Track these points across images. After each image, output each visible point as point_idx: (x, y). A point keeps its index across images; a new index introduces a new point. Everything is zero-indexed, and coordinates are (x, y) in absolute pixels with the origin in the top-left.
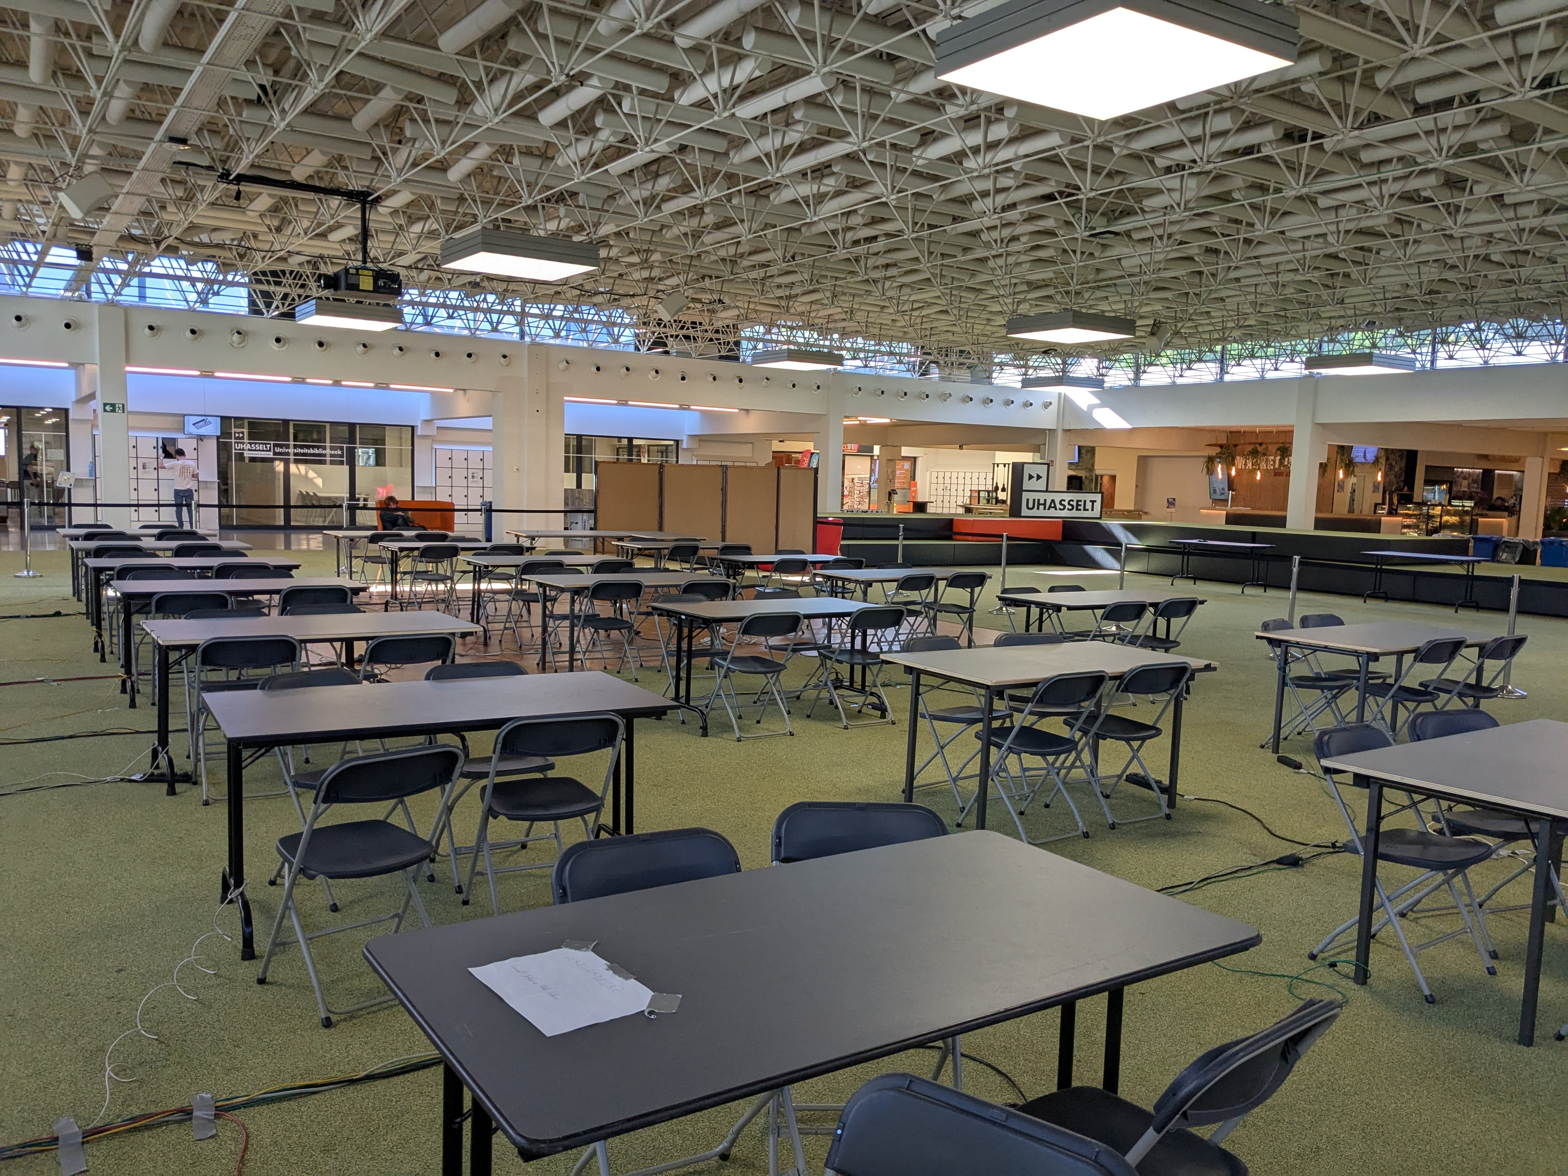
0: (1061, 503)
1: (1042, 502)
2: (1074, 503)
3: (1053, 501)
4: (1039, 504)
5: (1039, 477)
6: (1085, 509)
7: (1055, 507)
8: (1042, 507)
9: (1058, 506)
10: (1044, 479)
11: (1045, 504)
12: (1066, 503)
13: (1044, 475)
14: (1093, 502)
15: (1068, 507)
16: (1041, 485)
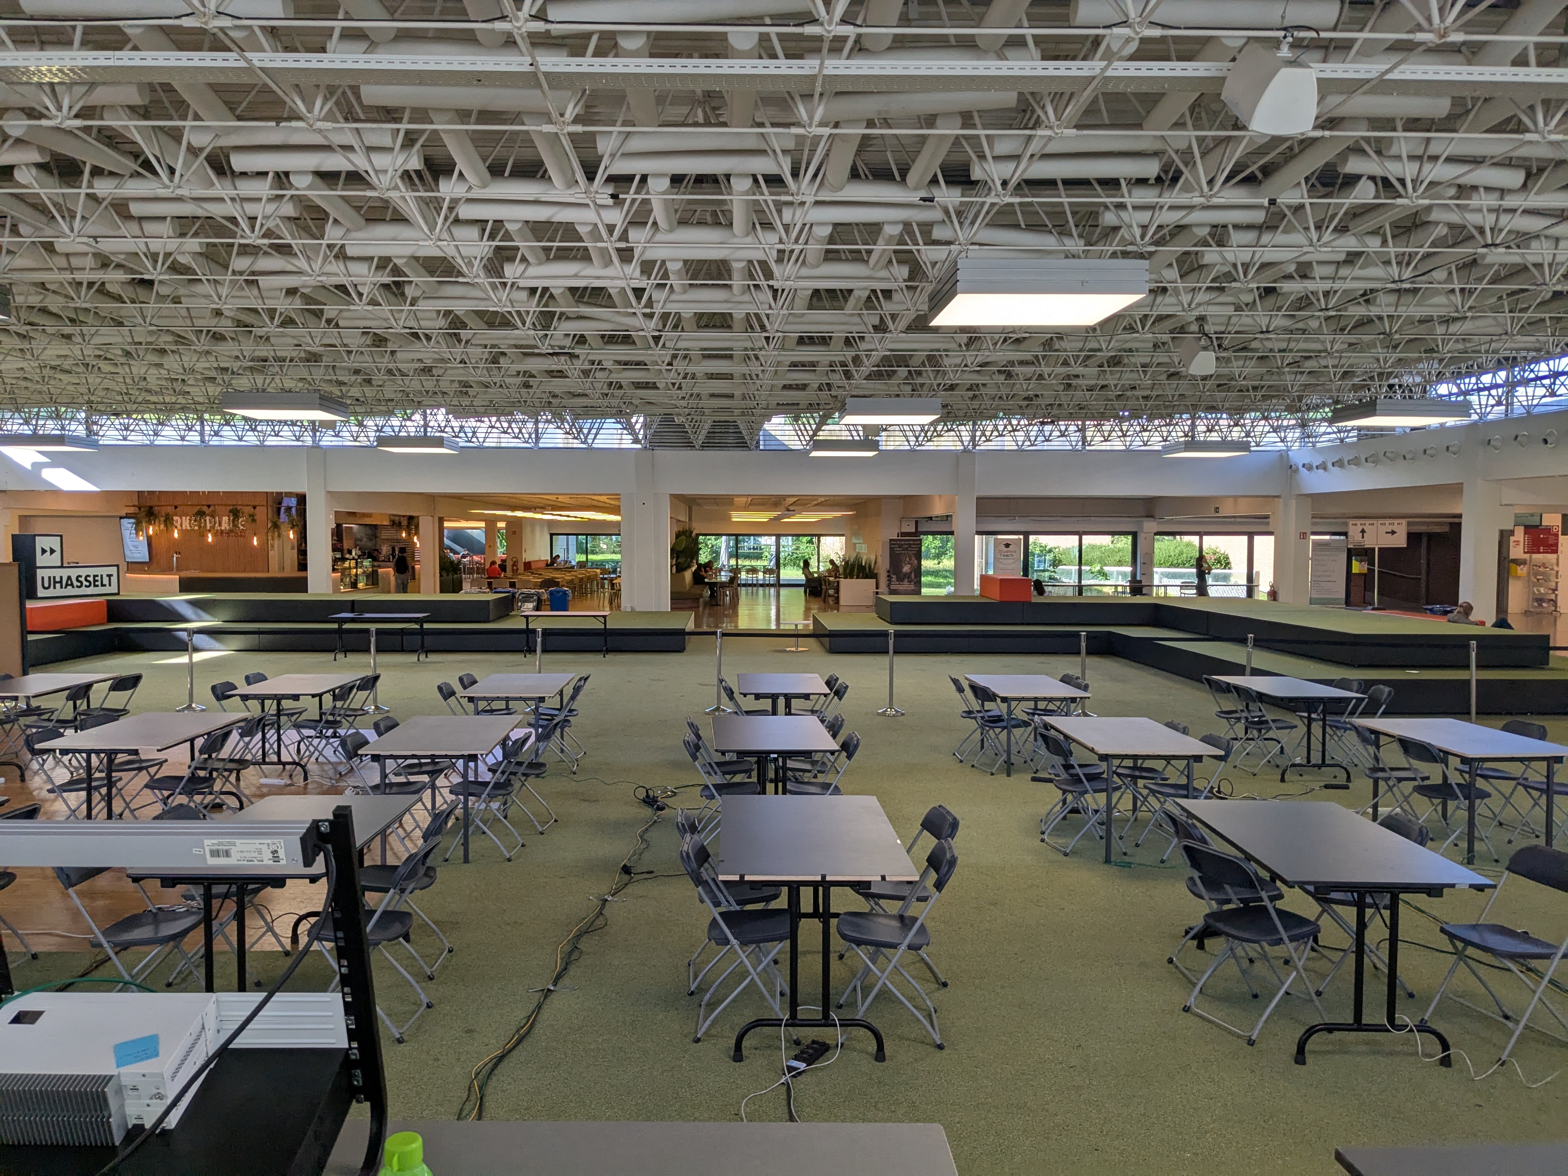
0: (78, 580)
1: (58, 579)
2: (91, 579)
3: (69, 578)
4: (55, 582)
5: (52, 551)
6: (103, 585)
7: (72, 585)
8: (58, 585)
9: (76, 583)
10: (57, 554)
11: (61, 582)
12: (82, 579)
13: (57, 548)
14: (110, 576)
15: (85, 583)
16: (55, 559)
